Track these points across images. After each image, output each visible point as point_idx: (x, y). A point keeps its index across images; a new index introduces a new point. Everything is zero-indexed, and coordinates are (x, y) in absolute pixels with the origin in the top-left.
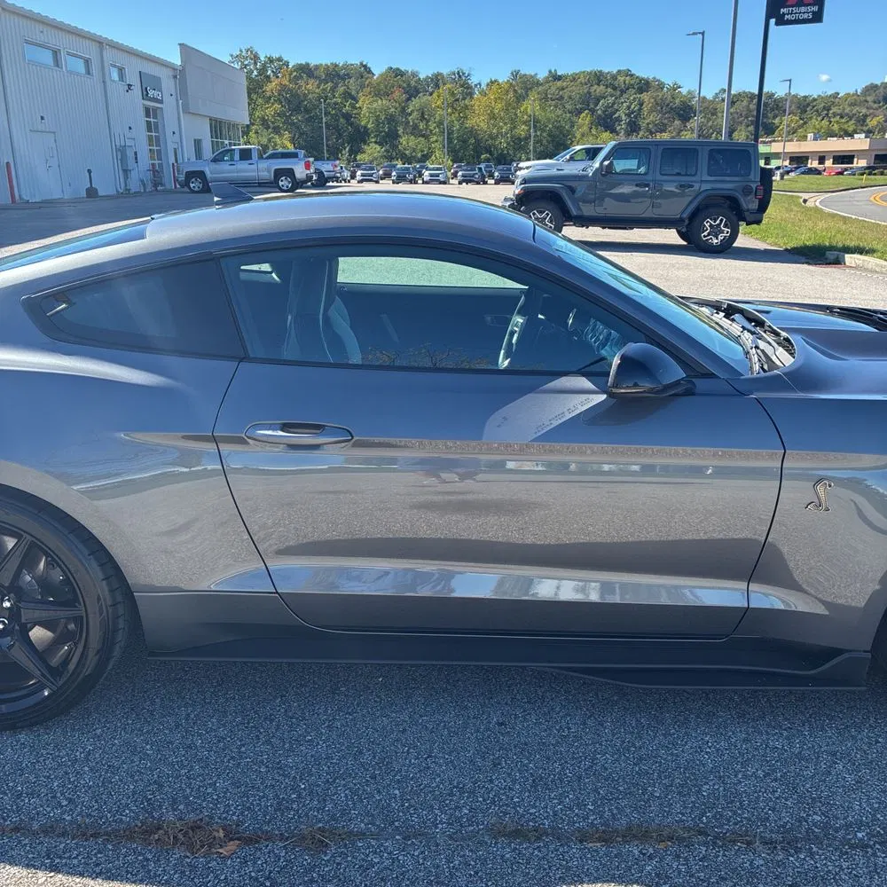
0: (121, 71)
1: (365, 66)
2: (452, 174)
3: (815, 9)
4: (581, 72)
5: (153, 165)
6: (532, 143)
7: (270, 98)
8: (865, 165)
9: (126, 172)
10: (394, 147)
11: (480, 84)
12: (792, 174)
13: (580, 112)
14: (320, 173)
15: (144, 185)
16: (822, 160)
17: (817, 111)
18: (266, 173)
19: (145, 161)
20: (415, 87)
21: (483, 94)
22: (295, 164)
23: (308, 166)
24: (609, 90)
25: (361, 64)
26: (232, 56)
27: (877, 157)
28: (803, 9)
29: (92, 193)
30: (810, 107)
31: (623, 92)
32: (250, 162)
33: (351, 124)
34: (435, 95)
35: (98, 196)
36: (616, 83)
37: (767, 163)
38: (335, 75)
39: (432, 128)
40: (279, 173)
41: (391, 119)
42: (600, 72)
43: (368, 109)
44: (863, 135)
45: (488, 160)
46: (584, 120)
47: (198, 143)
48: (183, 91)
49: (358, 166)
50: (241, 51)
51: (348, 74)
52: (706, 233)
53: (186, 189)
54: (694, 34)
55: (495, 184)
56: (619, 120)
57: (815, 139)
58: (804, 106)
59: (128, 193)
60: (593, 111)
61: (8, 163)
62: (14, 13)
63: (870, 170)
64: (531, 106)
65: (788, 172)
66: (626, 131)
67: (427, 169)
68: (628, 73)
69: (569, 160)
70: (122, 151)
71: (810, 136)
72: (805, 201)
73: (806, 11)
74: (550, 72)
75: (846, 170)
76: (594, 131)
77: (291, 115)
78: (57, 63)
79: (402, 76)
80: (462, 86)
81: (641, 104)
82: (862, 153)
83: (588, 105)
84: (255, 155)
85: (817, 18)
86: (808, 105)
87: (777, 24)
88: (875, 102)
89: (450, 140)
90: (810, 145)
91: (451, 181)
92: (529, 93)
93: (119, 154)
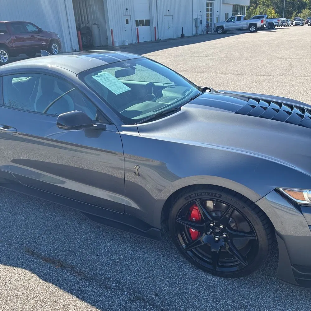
5: (208, 24)
14: (271, 24)
15: (203, 32)
18: (246, 25)
22: (257, 21)
23: (262, 22)
29: (183, 36)
32: (240, 21)
40: (251, 25)
47: (227, 15)
53: (216, 33)
59: (197, 35)
61: (155, 27)
84: (242, 19)
93: (195, 21)
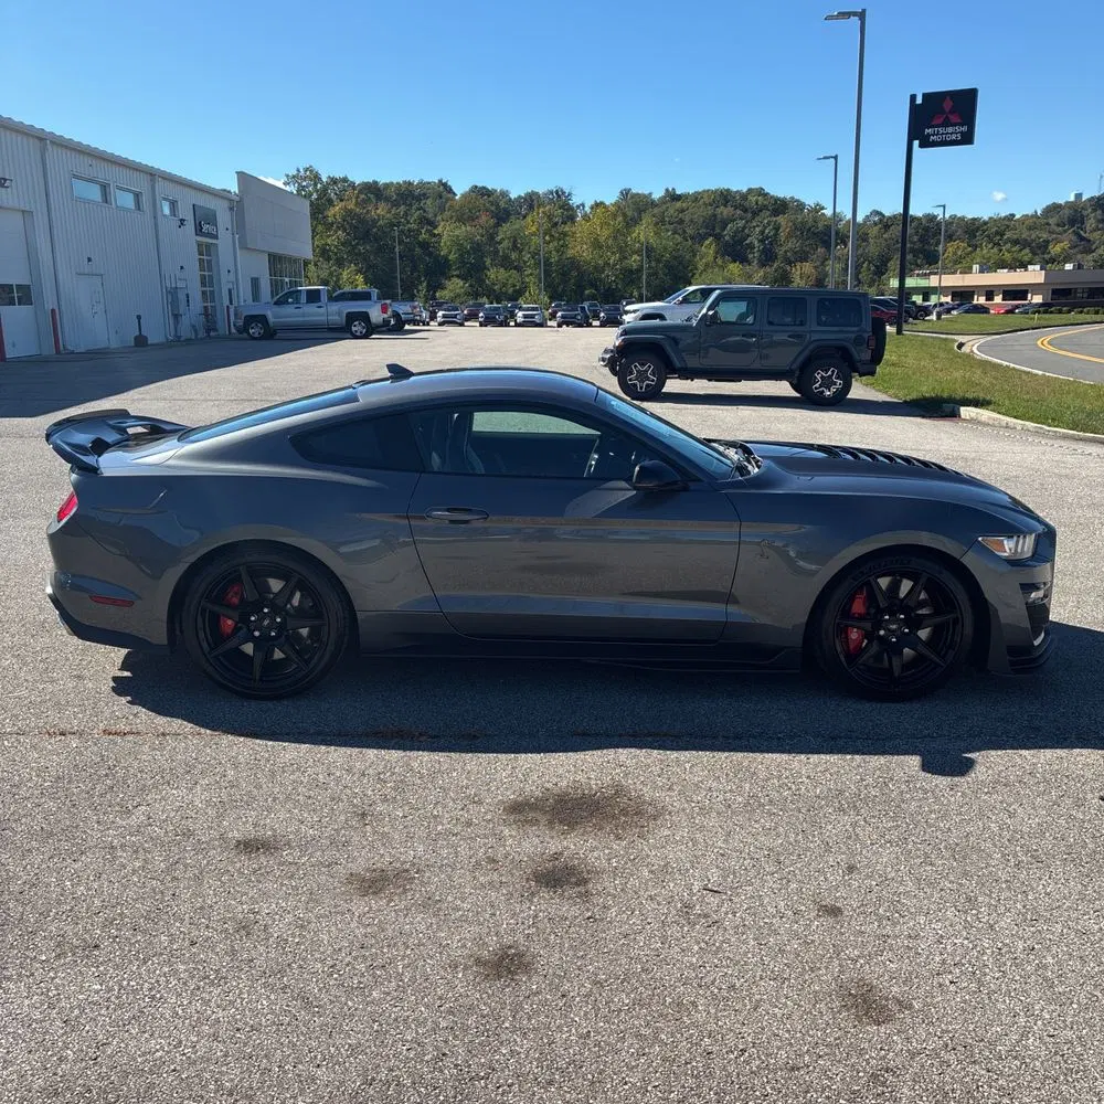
0: (173, 204)
1: (445, 185)
2: (550, 314)
3: (965, 129)
4: (704, 191)
5: (206, 308)
6: (644, 277)
7: (332, 224)
8: (1041, 301)
9: (176, 317)
10: (481, 281)
11: (583, 205)
12: (955, 312)
13: (703, 238)
14: (396, 315)
15: (196, 331)
16: (990, 296)
17: (988, 236)
18: (338, 318)
19: (197, 304)
20: (505, 209)
21: (586, 218)
22: (370, 306)
23: (384, 310)
24: (738, 212)
25: (440, 181)
26: (287, 176)
27: (1055, 292)
28: (950, 130)
29: (141, 341)
30: (980, 232)
31: (755, 214)
32: (319, 304)
33: (430, 255)
34: (529, 219)
35: (147, 345)
36: (747, 204)
37: (926, 298)
38: (408, 195)
39: (526, 259)
40: (351, 317)
41: (477, 248)
42: (728, 190)
43: (448, 234)
44: (1038, 267)
45: (593, 297)
46: (708, 249)
47: (255, 282)
48: (240, 225)
49: (440, 306)
50: (298, 170)
51: (424, 194)
52: (817, 385)
53: (245, 335)
54: (825, 158)
55: (601, 326)
56: (751, 246)
57: (981, 271)
58: (972, 231)
59: (178, 340)
60: (718, 237)
61: (52, 310)
62: (62, 146)
63: (1045, 308)
64: (644, 232)
65: (948, 311)
66: (759, 261)
67: (521, 309)
68: (761, 192)
69: (681, 303)
70: (173, 293)
71: (976, 267)
72: (961, 345)
73: (953, 132)
74: (667, 190)
75: (1017, 307)
76: (719, 261)
77: (357, 244)
78: (106, 199)
79: (489, 196)
80: (560, 208)
81: (777, 229)
82: (1036, 288)
83: (714, 229)
84: (324, 298)
85: (967, 139)
86: (978, 229)
87: (921, 146)
88: (1058, 225)
89: (547, 273)
90: (976, 278)
91: (549, 323)
92: (643, 215)
93: (170, 297)
